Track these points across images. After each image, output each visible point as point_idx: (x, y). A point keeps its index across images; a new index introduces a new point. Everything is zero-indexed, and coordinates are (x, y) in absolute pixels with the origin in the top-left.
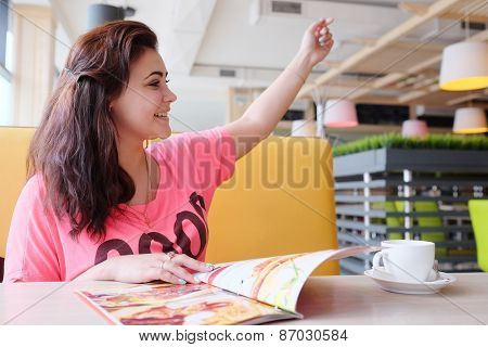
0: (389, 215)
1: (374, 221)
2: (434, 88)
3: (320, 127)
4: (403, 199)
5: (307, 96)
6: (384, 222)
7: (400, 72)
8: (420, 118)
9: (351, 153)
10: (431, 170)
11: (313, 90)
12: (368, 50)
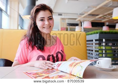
0: (99, 50)
1: (96, 51)
2: (111, 18)
3: (83, 28)
4: (103, 46)
5: (79, 20)
6: (98, 51)
7: (102, 14)
8: (107, 26)
9: (90, 34)
10: (110, 39)
11: (81, 19)
12: (95, 9)
